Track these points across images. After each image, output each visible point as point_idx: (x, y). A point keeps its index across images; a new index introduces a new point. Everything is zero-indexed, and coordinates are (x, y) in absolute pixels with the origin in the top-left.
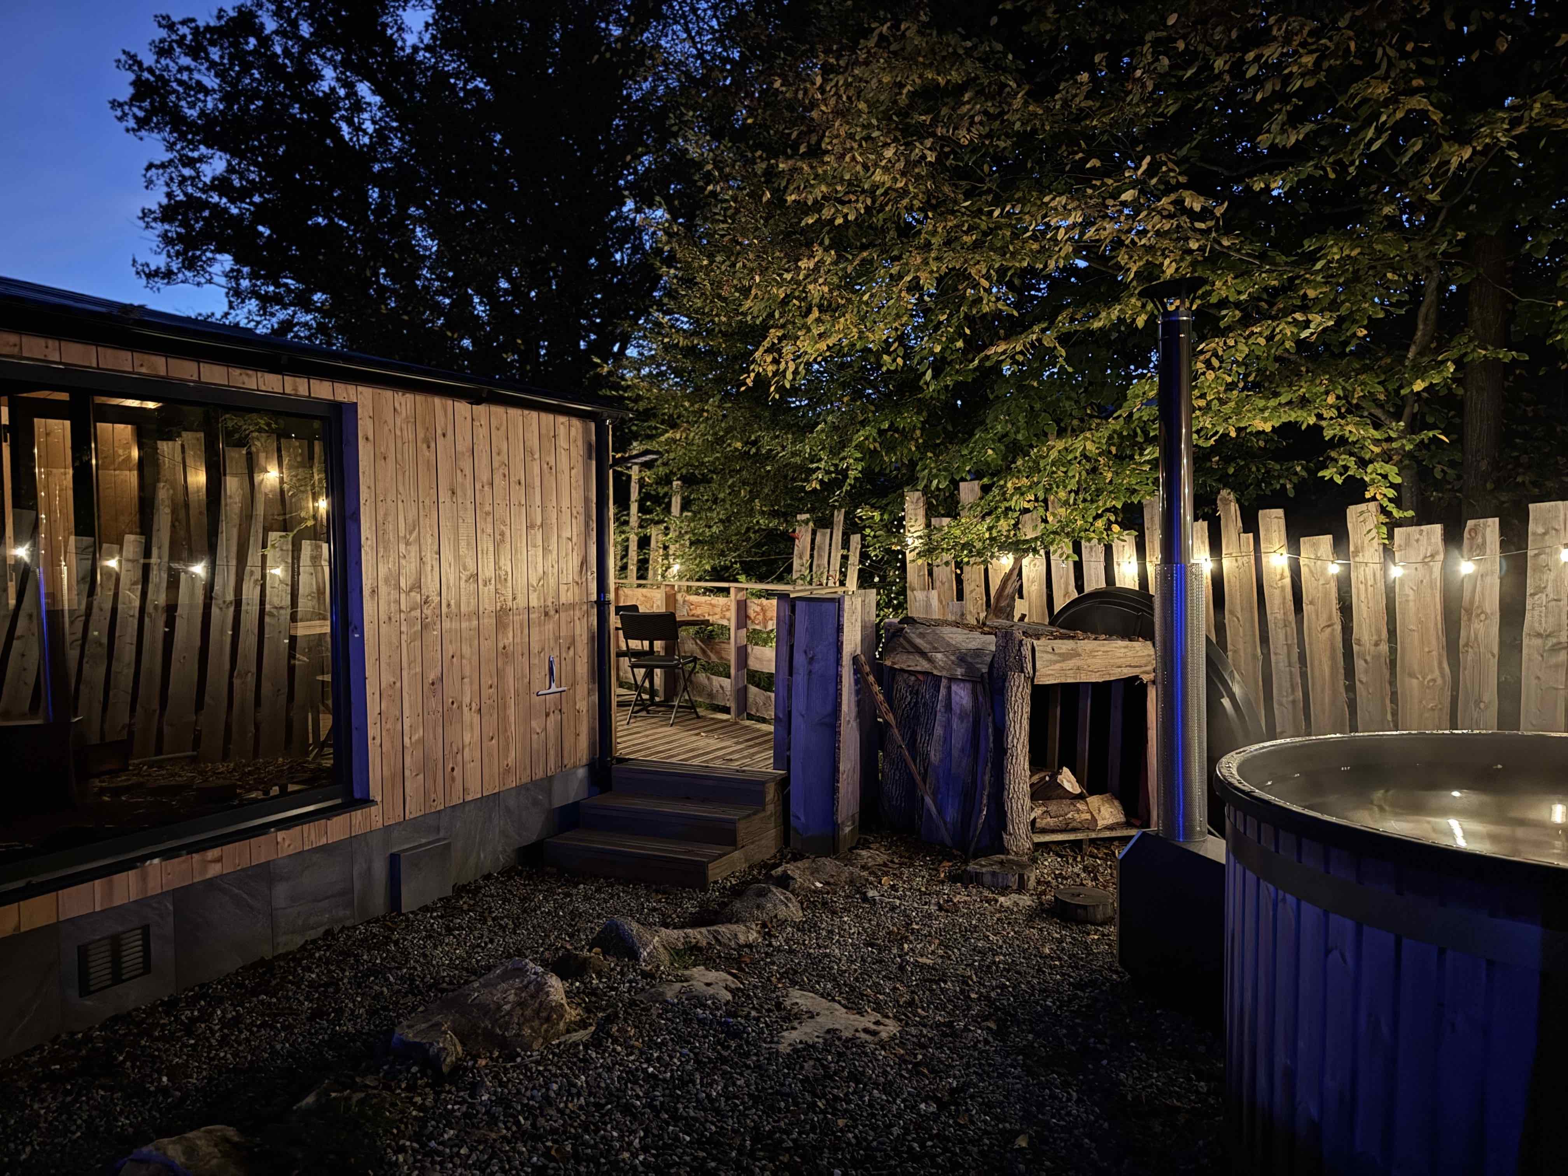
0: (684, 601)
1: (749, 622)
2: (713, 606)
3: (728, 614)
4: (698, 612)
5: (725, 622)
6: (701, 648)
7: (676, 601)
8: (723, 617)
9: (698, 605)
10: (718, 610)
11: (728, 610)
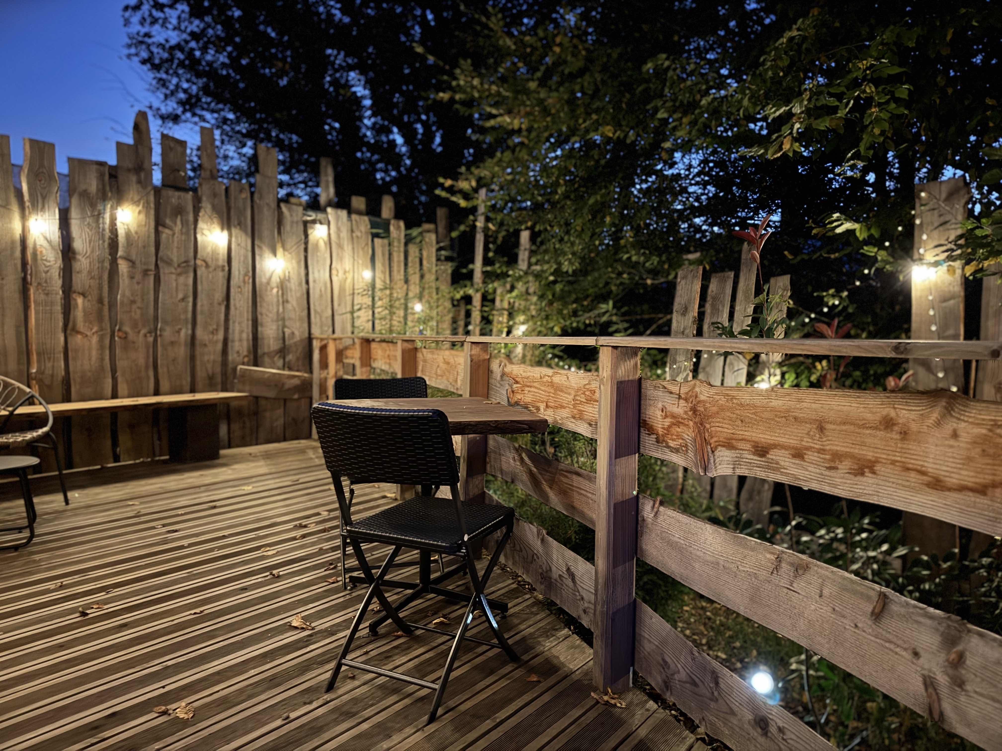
0: (503, 374)
1: (648, 441)
2: (558, 388)
3: (590, 411)
4: (527, 397)
5: (583, 429)
6: (531, 473)
7: (489, 371)
8: (579, 416)
9: (527, 384)
10: (566, 399)
11: (590, 400)
